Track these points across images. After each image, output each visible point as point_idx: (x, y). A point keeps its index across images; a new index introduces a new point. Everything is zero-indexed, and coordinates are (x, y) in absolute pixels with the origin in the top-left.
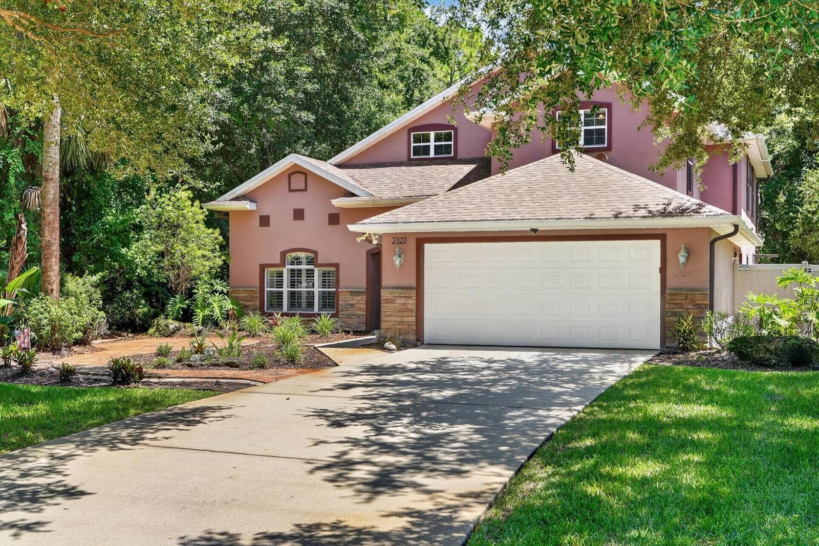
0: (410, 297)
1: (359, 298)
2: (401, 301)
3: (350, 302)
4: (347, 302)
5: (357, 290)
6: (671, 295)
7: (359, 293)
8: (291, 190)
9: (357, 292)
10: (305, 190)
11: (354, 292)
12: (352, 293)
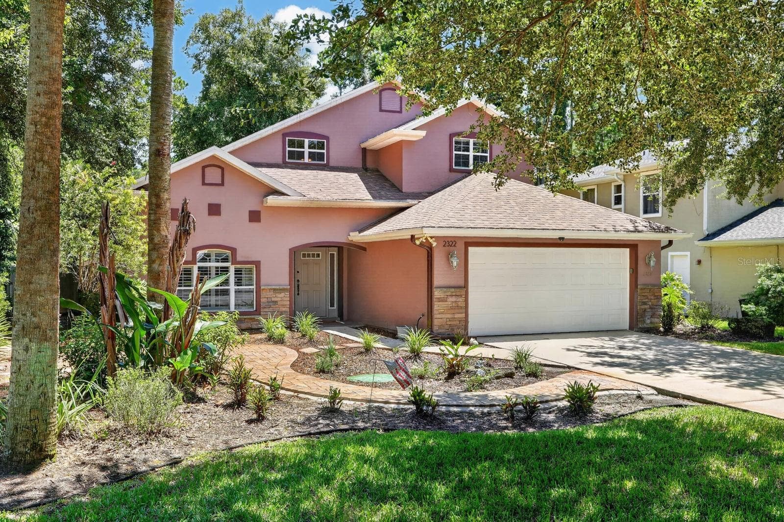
0: (461, 296)
1: (282, 295)
2: (453, 299)
3: (273, 299)
4: (269, 300)
5: (281, 287)
6: (641, 289)
7: (283, 290)
8: (204, 184)
9: (280, 289)
10: (222, 184)
11: (277, 289)
12: (274, 289)
